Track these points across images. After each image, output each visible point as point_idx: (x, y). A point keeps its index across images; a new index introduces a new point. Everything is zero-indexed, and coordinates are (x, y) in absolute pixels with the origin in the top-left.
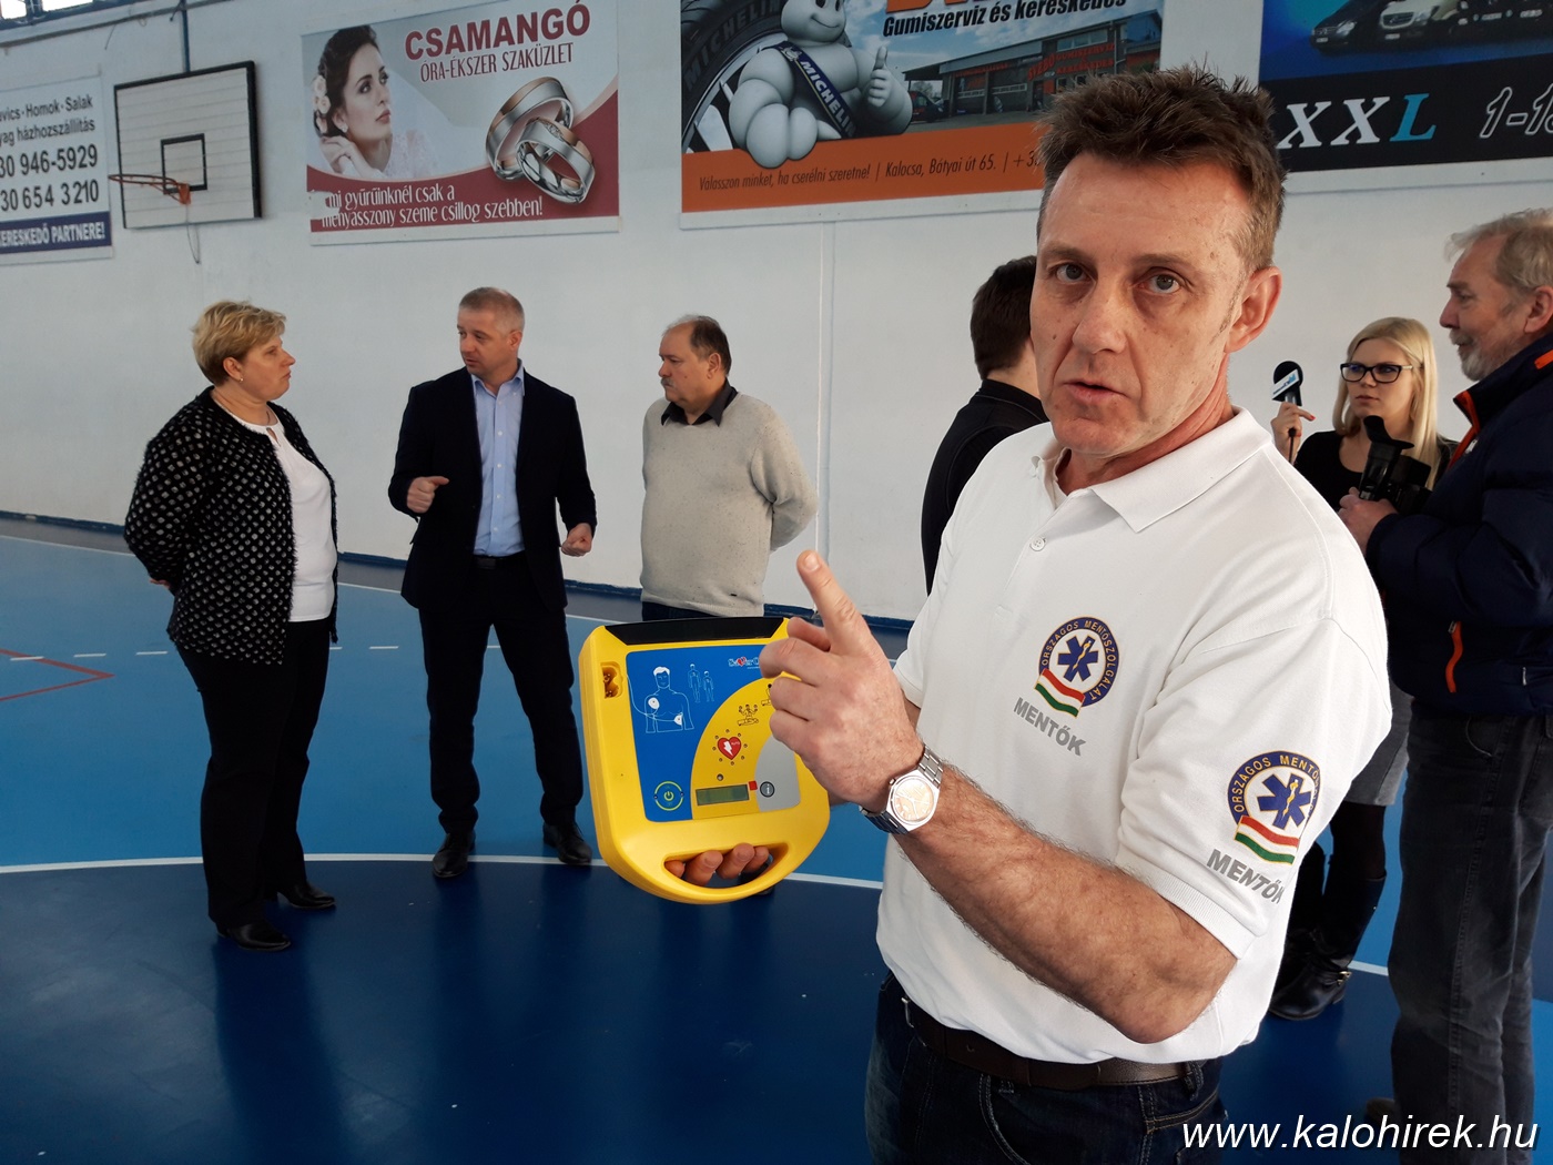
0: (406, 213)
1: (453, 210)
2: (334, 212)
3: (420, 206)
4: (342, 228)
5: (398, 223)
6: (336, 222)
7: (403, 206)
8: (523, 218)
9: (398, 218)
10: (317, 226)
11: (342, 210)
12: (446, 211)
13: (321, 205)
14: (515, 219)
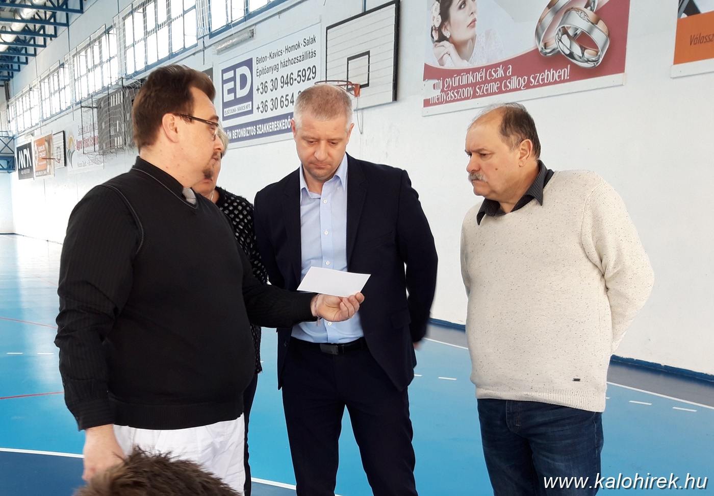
0: (480, 89)
1: (510, 83)
2: (438, 92)
3: (489, 82)
4: (441, 103)
5: (475, 96)
6: (438, 99)
7: (479, 83)
8: (556, 82)
9: (475, 92)
10: (427, 103)
11: (442, 91)
12: (505, 84)
13: (431, 89)
14: (550, 84)
